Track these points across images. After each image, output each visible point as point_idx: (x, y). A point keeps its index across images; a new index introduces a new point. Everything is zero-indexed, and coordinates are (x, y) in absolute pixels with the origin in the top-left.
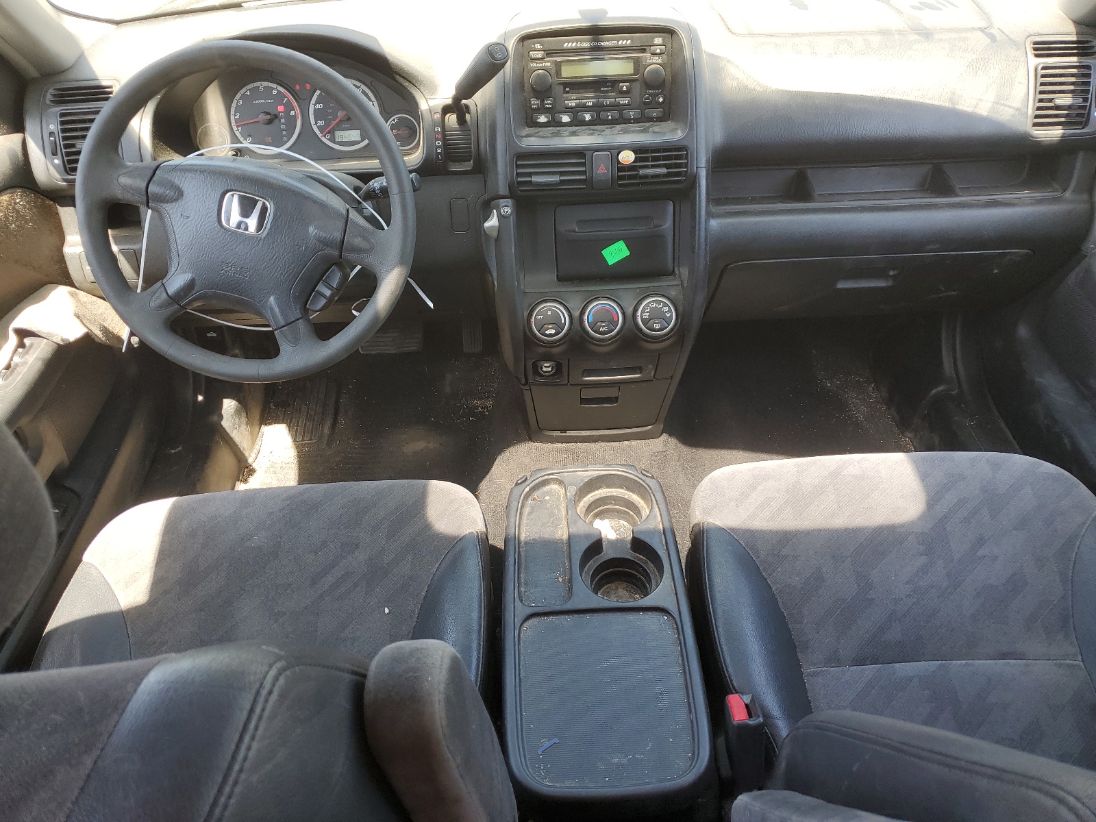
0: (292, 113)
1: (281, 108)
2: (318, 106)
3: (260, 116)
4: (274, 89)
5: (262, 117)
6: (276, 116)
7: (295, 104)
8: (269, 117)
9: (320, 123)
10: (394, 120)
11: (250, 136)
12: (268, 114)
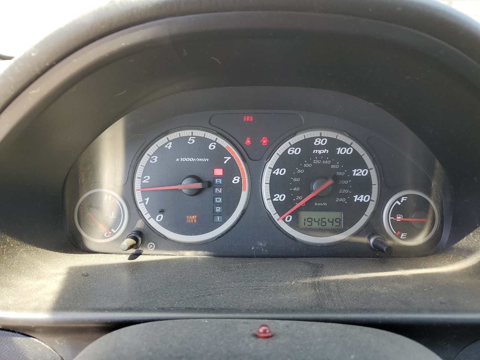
0: (236, 180)
1: (219, 172)
2: (278, 172)
3: (185, 182)
4: (212, 141)
5: (187, 185)
6: (210, 184)
7: (242, 165)
8: (199, 185)
9: (280, 197)
10: (399, 199)
11: (162, 211)
12: (198, 179)
